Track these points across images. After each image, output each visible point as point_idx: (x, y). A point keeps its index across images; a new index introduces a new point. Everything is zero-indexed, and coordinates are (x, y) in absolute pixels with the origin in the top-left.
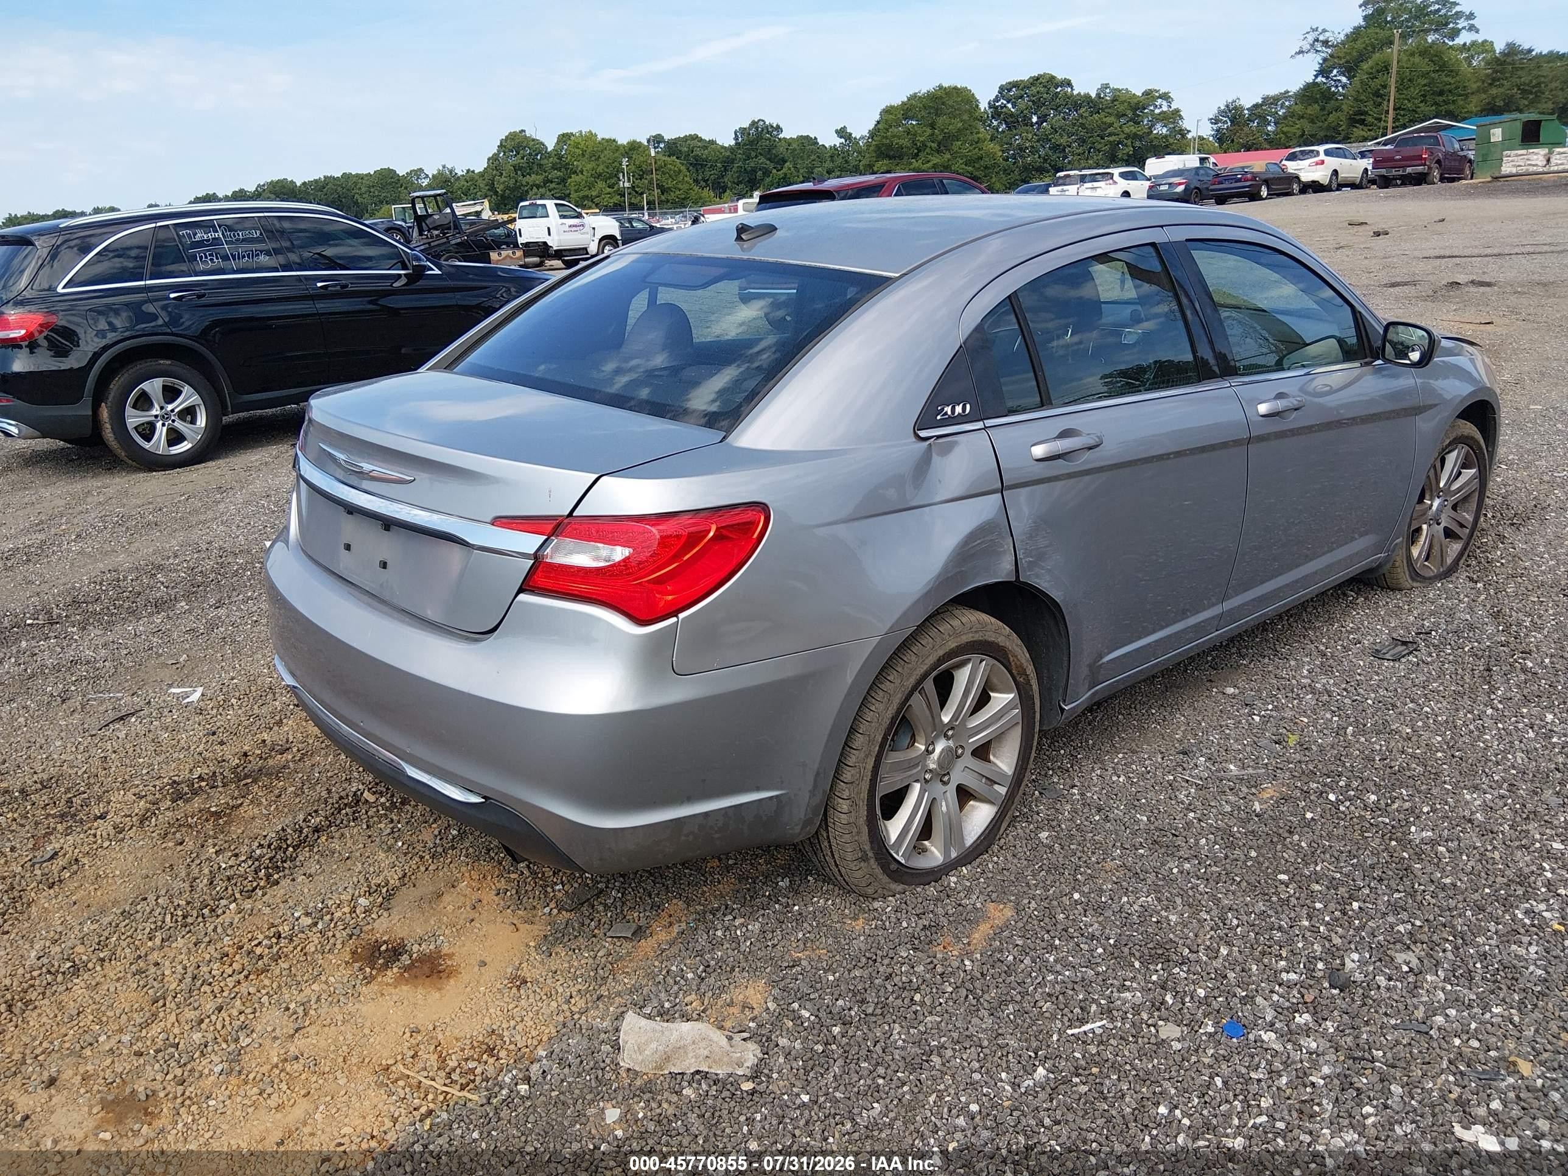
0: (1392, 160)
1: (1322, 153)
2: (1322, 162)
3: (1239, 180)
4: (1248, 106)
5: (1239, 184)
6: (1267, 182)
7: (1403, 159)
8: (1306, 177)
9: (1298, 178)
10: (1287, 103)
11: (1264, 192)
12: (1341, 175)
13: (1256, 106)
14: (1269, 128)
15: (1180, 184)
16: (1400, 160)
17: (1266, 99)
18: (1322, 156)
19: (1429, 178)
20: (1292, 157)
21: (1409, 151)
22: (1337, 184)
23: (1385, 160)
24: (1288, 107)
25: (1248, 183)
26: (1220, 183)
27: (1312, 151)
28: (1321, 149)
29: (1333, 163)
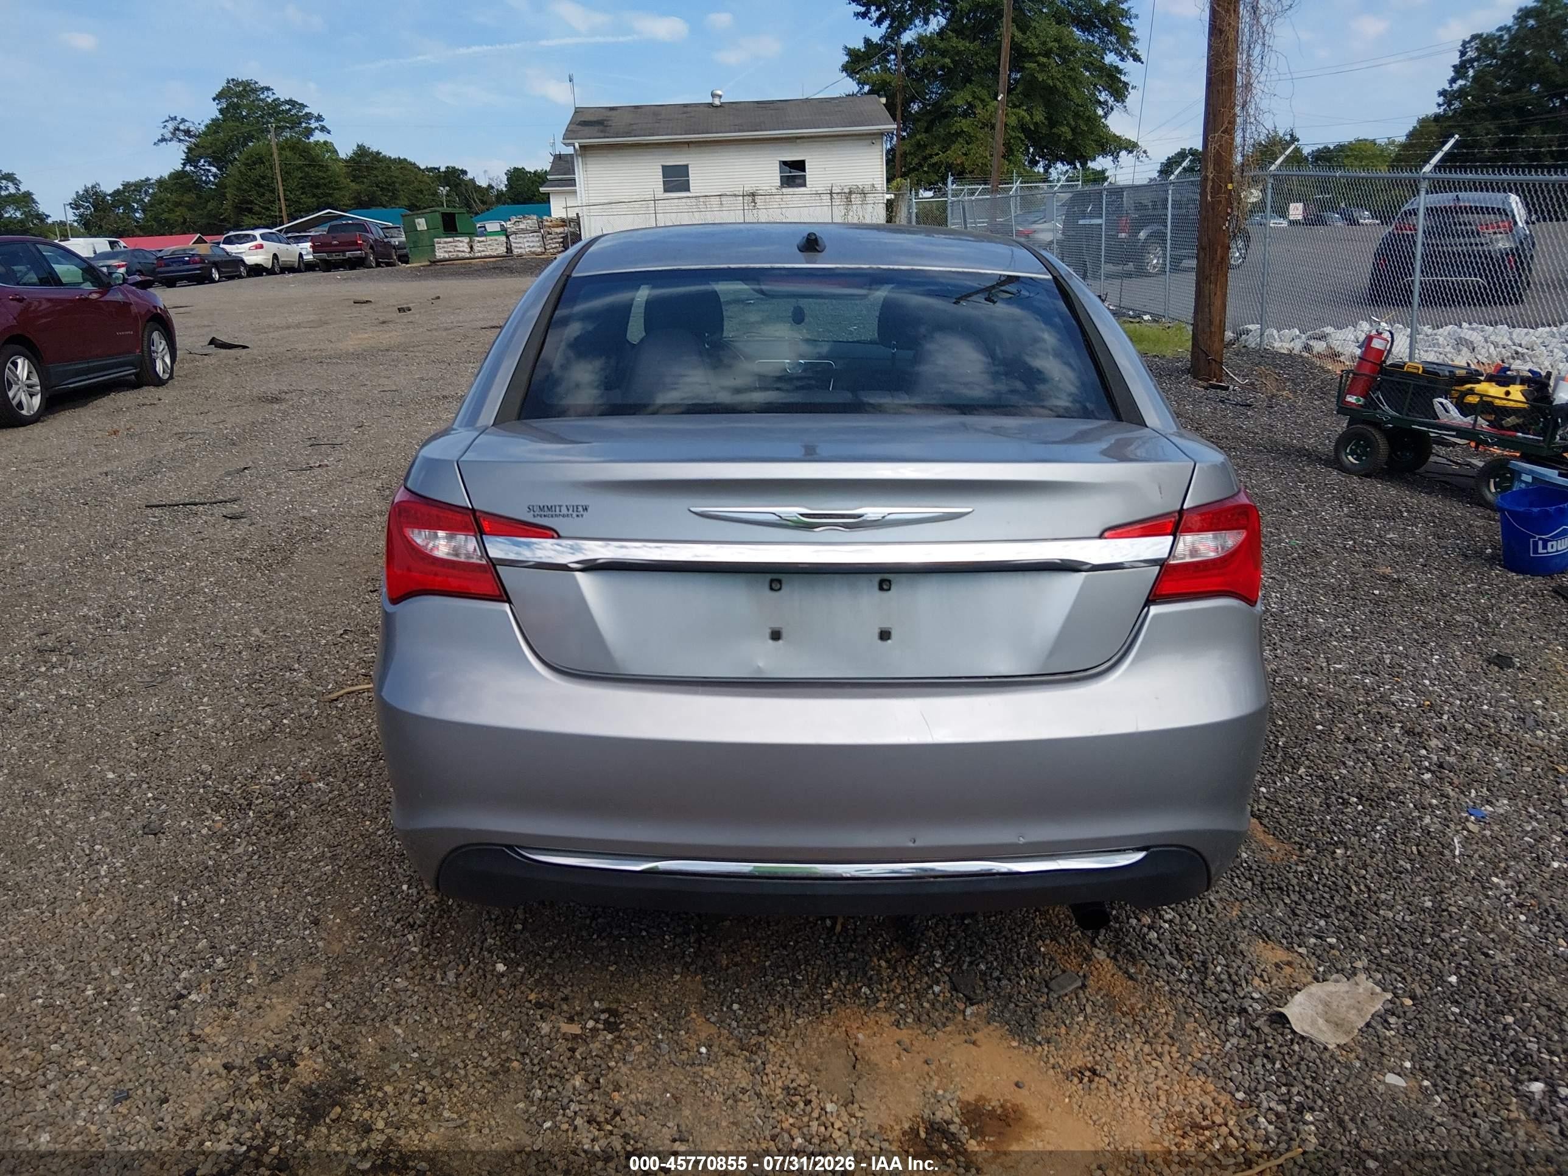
0: (331, 245)
1: (258, 237)
2: (261, 246)
3: (188, 263)
4: (110, 191)
5: (187, 267)
6: (216, 265)
7: (341, 244)
8: (251, 259)
9: (242, 261)
10: (151, 191)
11: (216, 276)
12: (281, 259)
13: (117, 193)
14: (137, 215)
15: (119, 267)
16: (336, 245)
17: (126, 186)
18: (259, 241)
19: (367, 263)
20: (229, 241)
21: (345, 236)
22: (279, 268)
23: (323, 245)
24: (154, 194)
25: (198, 266)
26: (167, 265)
27: (248, 235)
28: (257, 233)
29: (272, 247)
